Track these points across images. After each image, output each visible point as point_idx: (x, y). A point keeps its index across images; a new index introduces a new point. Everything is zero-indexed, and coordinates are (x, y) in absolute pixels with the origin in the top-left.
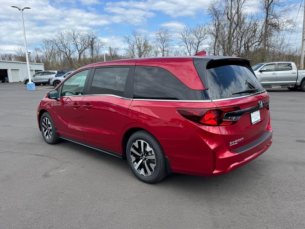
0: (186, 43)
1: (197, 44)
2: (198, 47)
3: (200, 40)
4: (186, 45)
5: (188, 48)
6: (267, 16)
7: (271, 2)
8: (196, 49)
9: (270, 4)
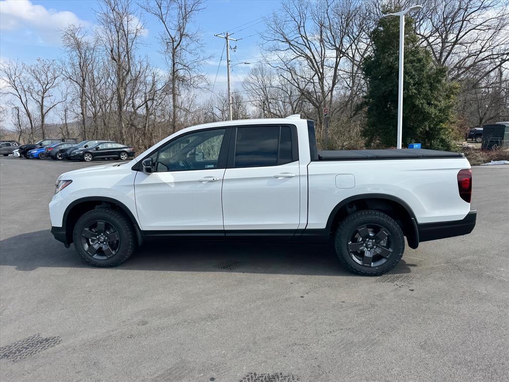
0: (17, 90)
1: (40, 93)
2: (43, 98)
3: (47, 87)
4: (17, 94)
5: (21, 98)
6: (174, 65)
7: (178, 45)
8: (41, 102)
9: (176, 48)
